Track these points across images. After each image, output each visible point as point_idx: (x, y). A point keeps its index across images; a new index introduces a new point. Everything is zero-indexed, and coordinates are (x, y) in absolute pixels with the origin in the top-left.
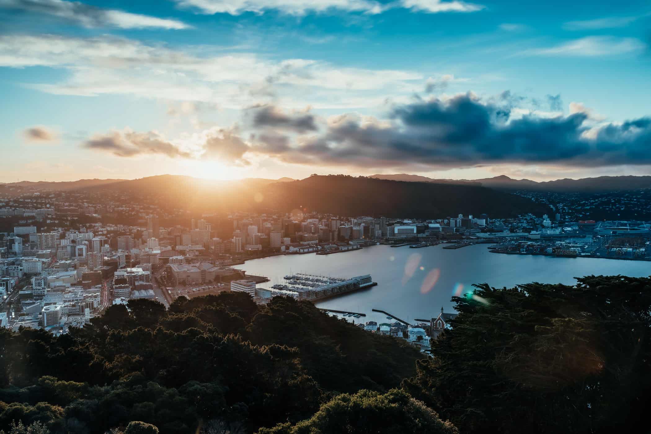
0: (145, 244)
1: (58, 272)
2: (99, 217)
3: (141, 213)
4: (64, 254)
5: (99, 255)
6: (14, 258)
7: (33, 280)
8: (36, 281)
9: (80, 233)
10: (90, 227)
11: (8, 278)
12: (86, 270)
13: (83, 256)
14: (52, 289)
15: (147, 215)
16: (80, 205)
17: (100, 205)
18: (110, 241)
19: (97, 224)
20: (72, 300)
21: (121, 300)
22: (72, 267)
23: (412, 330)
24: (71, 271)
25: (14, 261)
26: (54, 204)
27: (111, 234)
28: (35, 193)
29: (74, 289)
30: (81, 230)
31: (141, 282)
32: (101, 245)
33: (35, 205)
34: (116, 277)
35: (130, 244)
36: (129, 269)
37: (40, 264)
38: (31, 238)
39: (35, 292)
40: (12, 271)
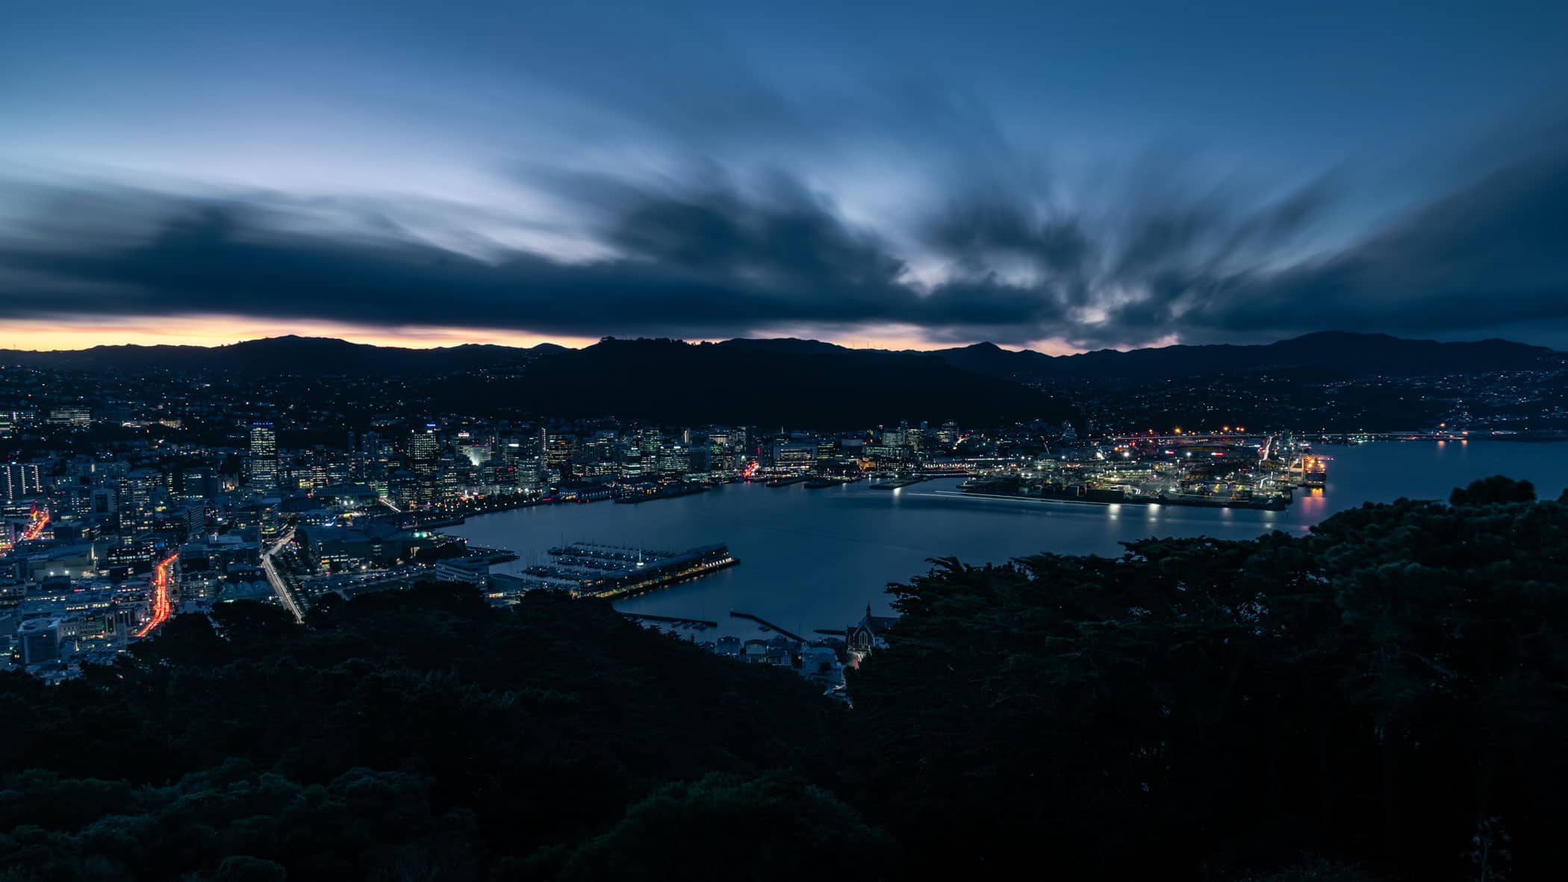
0: (247, 484)
1: (52, 547)
9: (99, 461)
10: (123, 449)
13: (107, 511)
14: (39, 582)
15: (250, 422)
16: (98, 401)
17: (143, 402)
19: (138, 443)
21: (196, 605)
23: (809, 652)
24: (81, 544)
27: (171, 465)
31: (240, 566)
34: (184, 555)
35: (213, 484)
36: (213, 539)
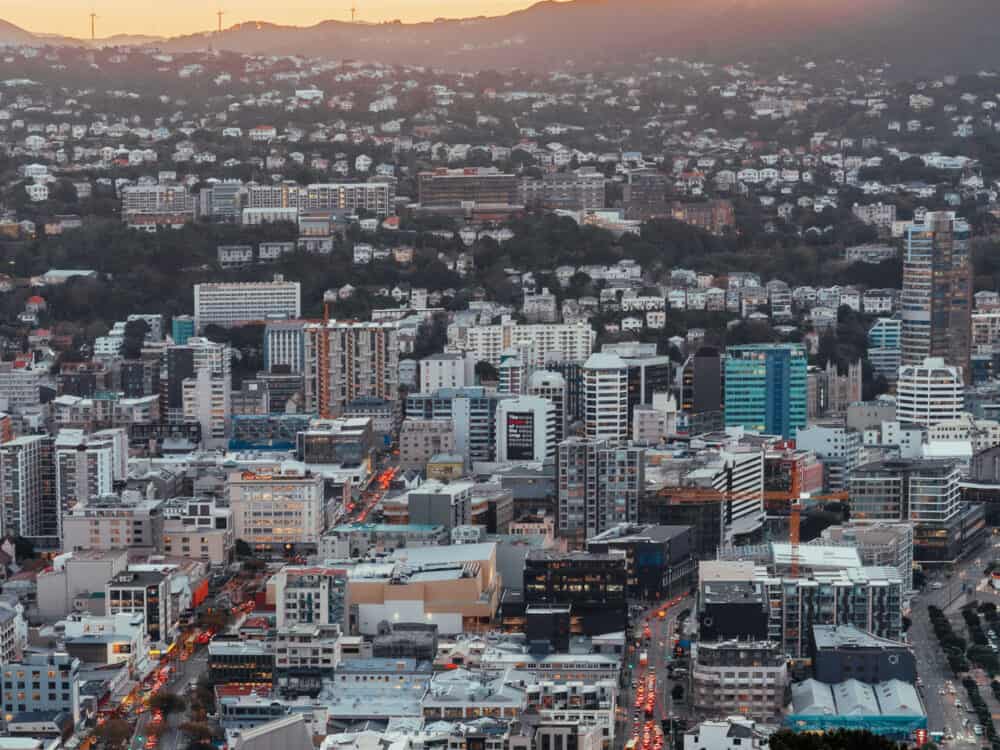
0: (884, 397)
1: (401, 546)
2: (630, 226)
3: (867, 200)
4: (437, 441)
5: (621, 456)
6: (190, 458)
7: (277, 584)
8: (292, 590)
9: (522, 320)
10: (580, 286)
11: (160, 568)
12: (548, 541)
13: (531, 458)
14: (368, 638)
15: (904, 214)
16: (529, 156)
17: (636, 157)
18: (680, 371)
19: (614, 273)
20: (470, 710)
21: (729, 735)
22: (477, 520)
24: (467, 542)
25: (192, 473)
26: (396, 149)
27: (691, 335)
28: (299, 93)
29: (481, 646)
30: (529, 305)
31: (849, 634)
32: (633, 400)
33: (298, 157)
34: (708, 590)
35: (795, 393)
36: (782, 551)
37: (313, 494)
38: (278, 350)
39: (283, 651)
40: (177, 526)
